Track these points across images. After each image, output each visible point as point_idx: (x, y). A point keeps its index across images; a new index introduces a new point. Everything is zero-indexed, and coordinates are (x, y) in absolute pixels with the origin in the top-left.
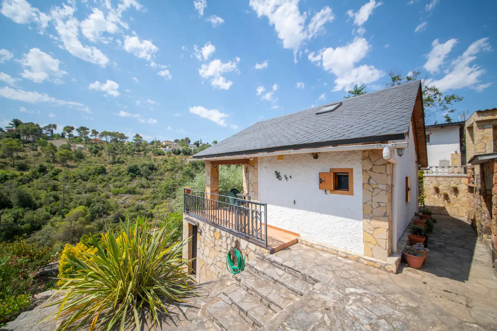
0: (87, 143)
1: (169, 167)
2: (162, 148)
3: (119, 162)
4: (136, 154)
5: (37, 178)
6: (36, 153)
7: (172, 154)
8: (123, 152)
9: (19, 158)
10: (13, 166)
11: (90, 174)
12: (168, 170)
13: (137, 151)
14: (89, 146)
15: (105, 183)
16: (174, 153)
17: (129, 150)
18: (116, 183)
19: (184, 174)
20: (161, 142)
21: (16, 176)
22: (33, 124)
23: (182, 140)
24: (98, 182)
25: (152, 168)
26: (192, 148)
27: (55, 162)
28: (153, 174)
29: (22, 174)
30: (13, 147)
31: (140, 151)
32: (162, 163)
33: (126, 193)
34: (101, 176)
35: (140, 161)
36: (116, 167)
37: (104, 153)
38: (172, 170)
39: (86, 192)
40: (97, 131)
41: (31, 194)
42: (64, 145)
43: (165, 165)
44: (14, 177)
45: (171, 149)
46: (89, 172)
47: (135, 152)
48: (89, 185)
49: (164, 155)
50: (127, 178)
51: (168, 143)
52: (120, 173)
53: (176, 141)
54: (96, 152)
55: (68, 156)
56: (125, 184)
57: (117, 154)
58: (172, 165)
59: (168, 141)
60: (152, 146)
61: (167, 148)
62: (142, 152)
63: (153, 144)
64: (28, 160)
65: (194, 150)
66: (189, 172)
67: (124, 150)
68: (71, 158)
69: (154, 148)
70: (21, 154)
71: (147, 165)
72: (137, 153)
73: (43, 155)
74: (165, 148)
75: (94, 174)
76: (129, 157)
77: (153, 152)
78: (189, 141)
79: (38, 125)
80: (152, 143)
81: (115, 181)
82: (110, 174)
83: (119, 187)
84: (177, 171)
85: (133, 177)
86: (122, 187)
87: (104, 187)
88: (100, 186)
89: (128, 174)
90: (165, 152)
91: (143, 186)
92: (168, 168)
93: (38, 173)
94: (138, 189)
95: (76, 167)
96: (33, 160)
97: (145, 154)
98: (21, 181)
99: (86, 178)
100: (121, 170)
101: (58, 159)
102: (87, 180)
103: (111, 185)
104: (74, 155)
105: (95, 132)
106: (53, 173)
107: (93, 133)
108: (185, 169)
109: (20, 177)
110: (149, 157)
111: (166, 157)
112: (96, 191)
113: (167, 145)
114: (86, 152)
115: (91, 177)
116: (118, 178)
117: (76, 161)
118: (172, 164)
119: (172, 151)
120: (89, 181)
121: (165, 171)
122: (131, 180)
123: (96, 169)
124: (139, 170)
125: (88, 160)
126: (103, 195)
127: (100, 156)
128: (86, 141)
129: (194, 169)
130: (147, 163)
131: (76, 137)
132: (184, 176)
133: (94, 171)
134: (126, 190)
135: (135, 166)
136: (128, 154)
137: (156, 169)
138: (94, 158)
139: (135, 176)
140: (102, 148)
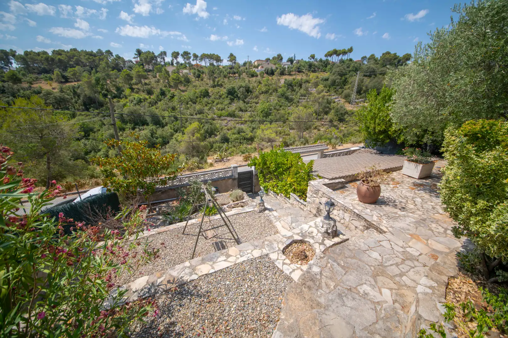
0: (190, 69)
1: (264, 89)
2: (254, 69)
3: (218, 85)
4: (232, 77)
5: (160, 100)
6: (156, 79)
7: (265, 75)
8: (220, 75)
9: (146, 84)
10: (143, 92)
11: (197, 97)
12: (262, 93)
13: (232, 73)
14: (192, 71)
15: (210, 105)
16: (267, 73)
17: (225, 73)
18: (219, 106)
19: (279, 97)
20: (253, 62)
21: (147, 99)
22: (150, 52)
23: (273, 58)
24: (204, 105)
25: (248, 90)
26: (286, 66)
27: (170, 86)
28: (249, 97)
29: (150, 98)
30: (140, 73)
31: (235, 73)
32: (256, 85)
33: (228, 116)
34: (205, 99)
35: (236, 83)
36: (216, 89)
37: (205, 77)
38: (266, 92)
39: (196, 114)
40: (197, 54)
41: (159, 114)
42: (174, 70)
43: (259, 86)
44: (145, 99)
45: (264, 69)
46: (196, 95)
47: (231, 75)
48: (198, 107)
49: (257, 76)
50: (227, 101)
51: (260, 63)
52: (220, 96)
53: (268, 60)
54: (199, 76)
55: (178, 80)
56: (226, 107)
57: (216, 78)
58: (267, 87)
59: (259, 60)
60: (245, 68)
61: (260, 68)
62: (237, 75)
63: (245, 66)
64: (152, 86)
65: (288, 68)
66: (284, 94)
67: (221, 72)
68: (181, 82)
69: (247, 68)
70: (147, 81)
71: (243, 87)
72: (232, 75)
73: (162, 81)
74: (258, 68)
75: (200, 97)
76: (226, 80)
77: (247, 74)
78: (282, 59)
79: (153, 53)
80: (245, 64)
81: (217, 104)
82: (213, 97)
83: (222, 110)
84: (271, 94)
85: (232, 100)
86: (223, 109)
87: (209, 109)
88: (206, 108)
89: (227, 97)
90: (258, 73)
91: (241, 110)
92: (263, 91)
93: (160, 97)
94: (237, 113)
95: (186, 91)
96: (155, 86)
97: (239, 76)
98: (150, 103)
99: (194, 101)
100: (221, 93)
101: (172, 84)
102: (195, 103)
103: (214, 108)
104: (183, 79)
105: (196, 56)
106: (170, 96)
107: (194, 58)
108: (280, 90)
109: (149, 100)
110: (243, 79)
111: (259, 78)
112: (203, 113)
113: (259, 65)
114: (192, 77)
115: (198, 100)
116: (220, 101)
117: (185, 86)
118: (266, 85)
119: (265, 71)
120: (197, 103)
121: (260, 94)
122: (230, 103)
123: (201, 92)
124: (236, 92)
125: (194, 84)
126: (209, 117)
127: (202, 80)
128: (190, 67)
129: (290, 90)
130: (244, 85)
131: (182, 64)
132: (279, 99)
133: (199, 94)
134: (227, 113)
135: (233, 88)
136: (225, 77)
137: (251, 92)
138: (197, 83)
139: (234, 99)
140: (203, 73)
